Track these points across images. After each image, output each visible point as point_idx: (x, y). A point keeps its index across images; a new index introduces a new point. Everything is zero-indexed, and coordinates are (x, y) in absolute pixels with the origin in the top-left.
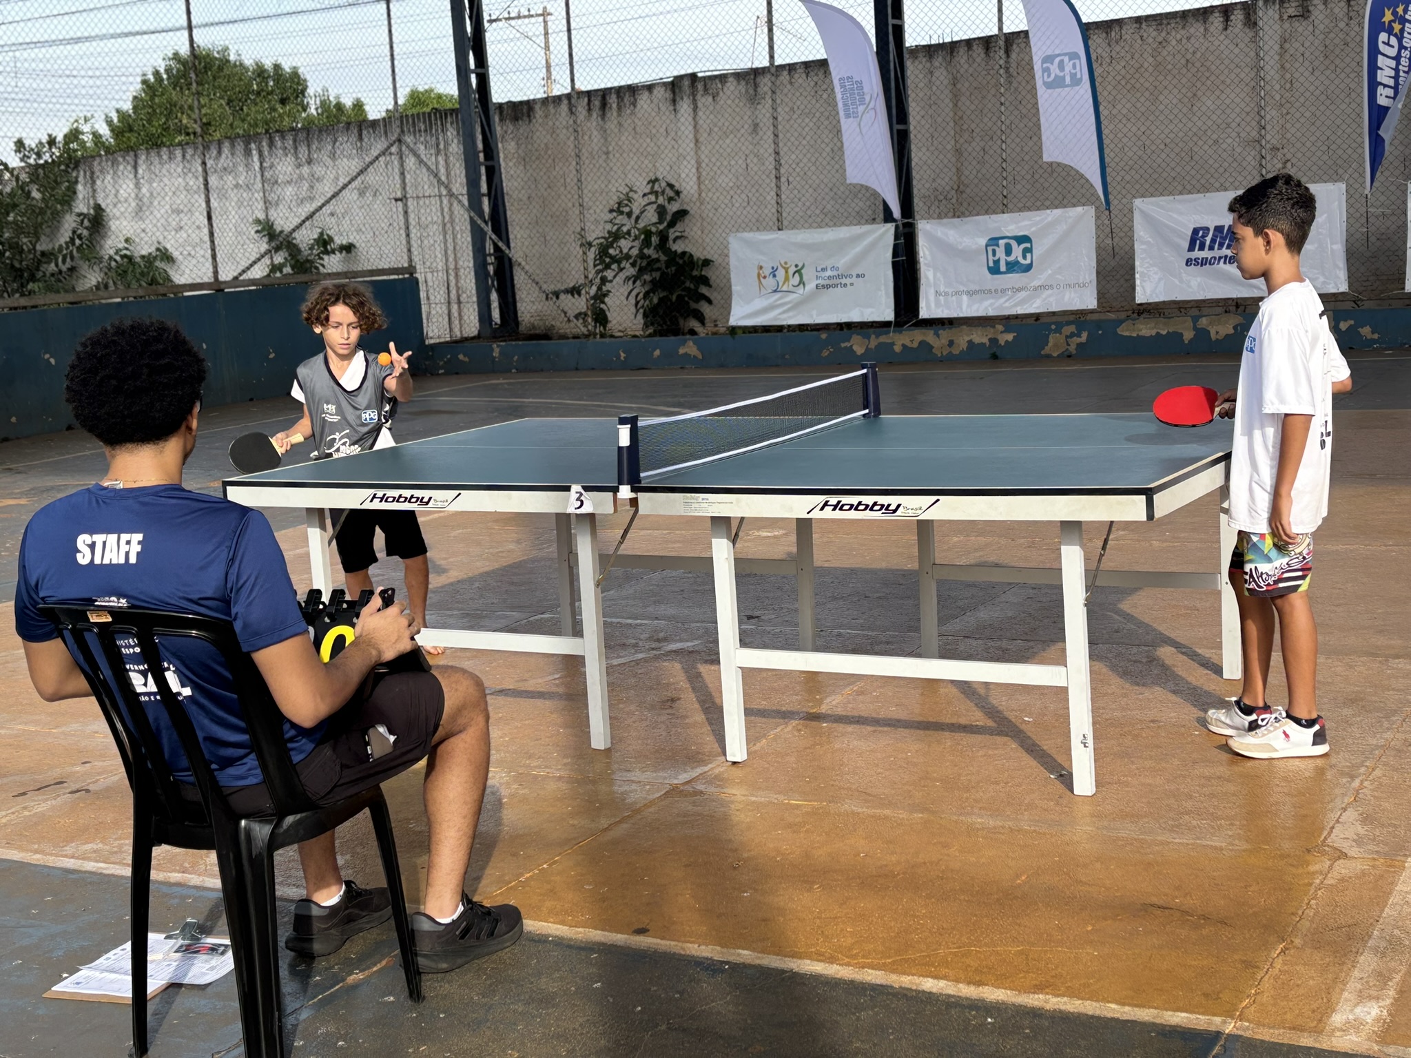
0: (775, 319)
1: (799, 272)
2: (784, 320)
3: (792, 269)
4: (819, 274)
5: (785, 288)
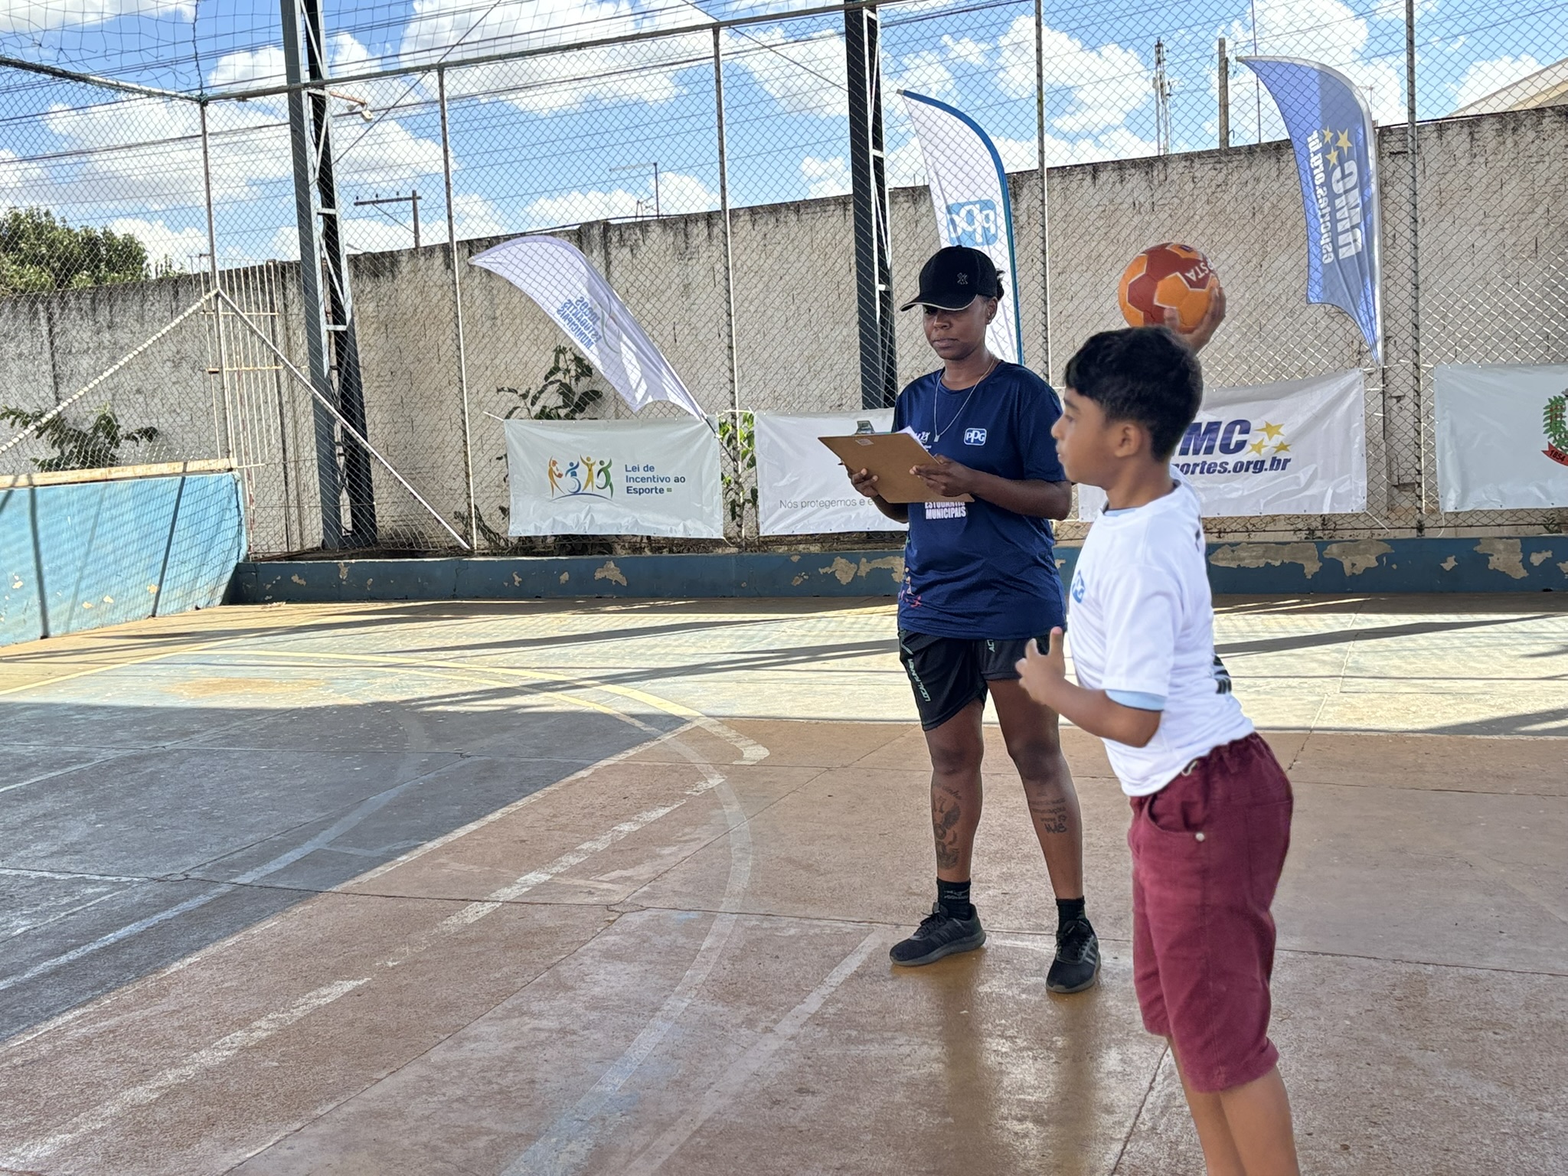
1: (604, 470)
3: (596, 468)
4: (630, 475)
5: (589, 490)
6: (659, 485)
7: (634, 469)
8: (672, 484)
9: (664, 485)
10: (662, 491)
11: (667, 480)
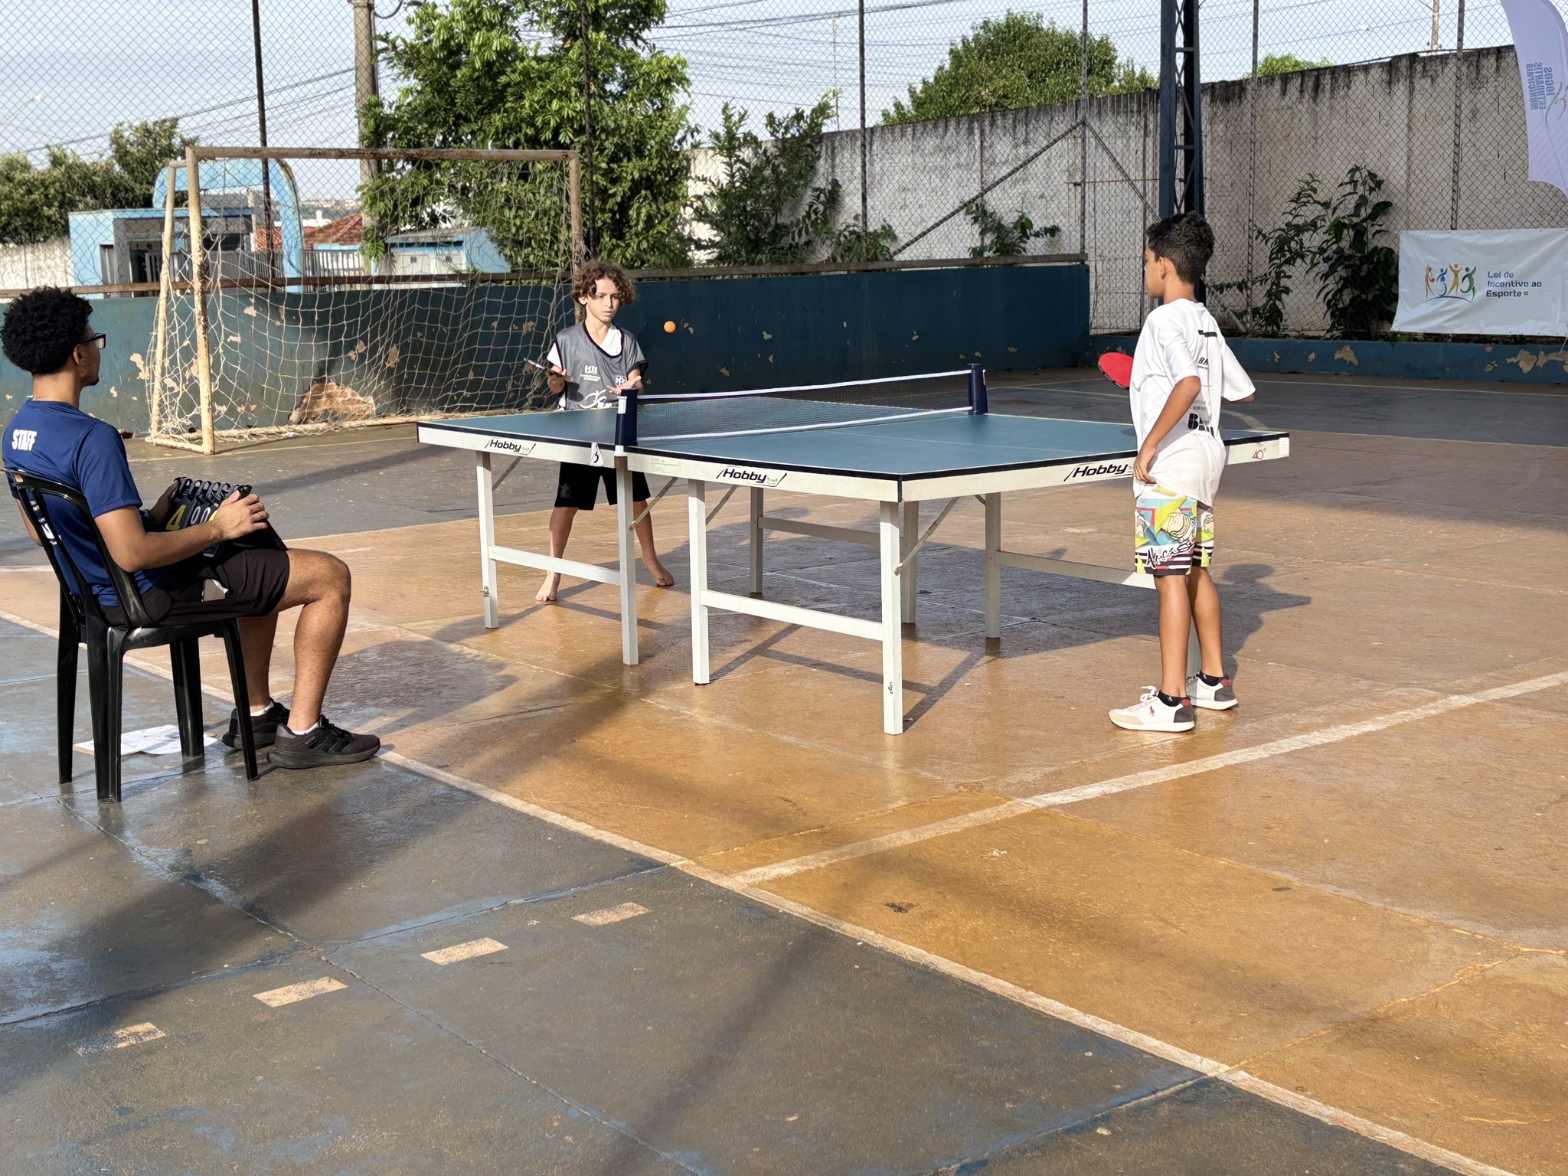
0: (1440, 326)
1: (1469, 276)
2: (1449, 328)
3: (1463, 273)
4: (1492, 280)
5: (1453, 293)
6: (1518, 289)
7: (1497, 275)
8: (1529, 288)
9: (1522, 289)
10: (1519, 294)
11: (1526, 284)
